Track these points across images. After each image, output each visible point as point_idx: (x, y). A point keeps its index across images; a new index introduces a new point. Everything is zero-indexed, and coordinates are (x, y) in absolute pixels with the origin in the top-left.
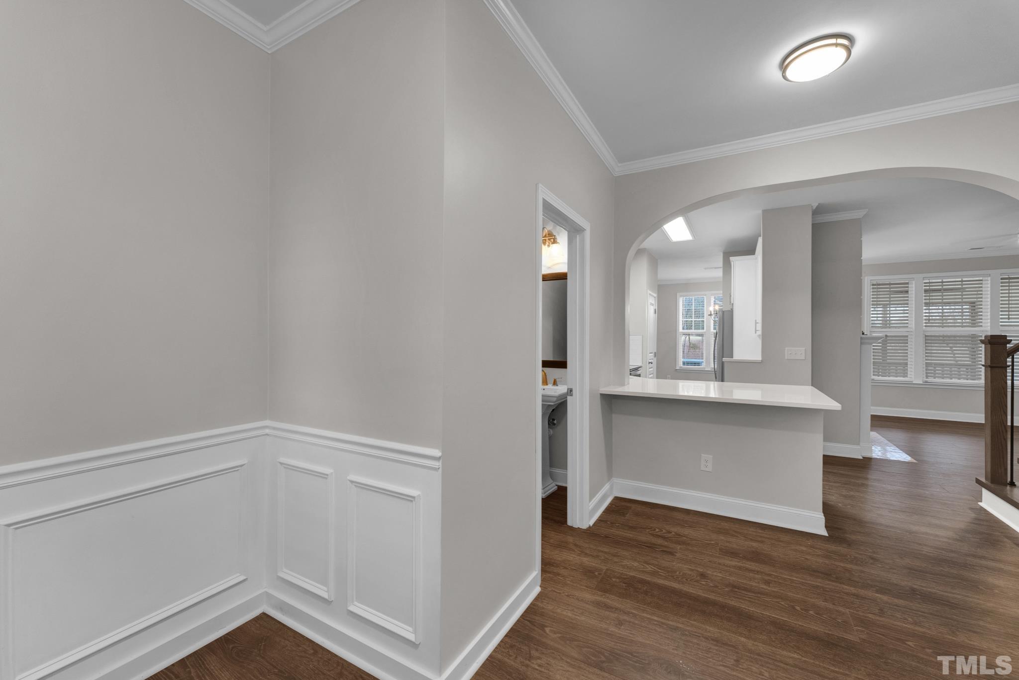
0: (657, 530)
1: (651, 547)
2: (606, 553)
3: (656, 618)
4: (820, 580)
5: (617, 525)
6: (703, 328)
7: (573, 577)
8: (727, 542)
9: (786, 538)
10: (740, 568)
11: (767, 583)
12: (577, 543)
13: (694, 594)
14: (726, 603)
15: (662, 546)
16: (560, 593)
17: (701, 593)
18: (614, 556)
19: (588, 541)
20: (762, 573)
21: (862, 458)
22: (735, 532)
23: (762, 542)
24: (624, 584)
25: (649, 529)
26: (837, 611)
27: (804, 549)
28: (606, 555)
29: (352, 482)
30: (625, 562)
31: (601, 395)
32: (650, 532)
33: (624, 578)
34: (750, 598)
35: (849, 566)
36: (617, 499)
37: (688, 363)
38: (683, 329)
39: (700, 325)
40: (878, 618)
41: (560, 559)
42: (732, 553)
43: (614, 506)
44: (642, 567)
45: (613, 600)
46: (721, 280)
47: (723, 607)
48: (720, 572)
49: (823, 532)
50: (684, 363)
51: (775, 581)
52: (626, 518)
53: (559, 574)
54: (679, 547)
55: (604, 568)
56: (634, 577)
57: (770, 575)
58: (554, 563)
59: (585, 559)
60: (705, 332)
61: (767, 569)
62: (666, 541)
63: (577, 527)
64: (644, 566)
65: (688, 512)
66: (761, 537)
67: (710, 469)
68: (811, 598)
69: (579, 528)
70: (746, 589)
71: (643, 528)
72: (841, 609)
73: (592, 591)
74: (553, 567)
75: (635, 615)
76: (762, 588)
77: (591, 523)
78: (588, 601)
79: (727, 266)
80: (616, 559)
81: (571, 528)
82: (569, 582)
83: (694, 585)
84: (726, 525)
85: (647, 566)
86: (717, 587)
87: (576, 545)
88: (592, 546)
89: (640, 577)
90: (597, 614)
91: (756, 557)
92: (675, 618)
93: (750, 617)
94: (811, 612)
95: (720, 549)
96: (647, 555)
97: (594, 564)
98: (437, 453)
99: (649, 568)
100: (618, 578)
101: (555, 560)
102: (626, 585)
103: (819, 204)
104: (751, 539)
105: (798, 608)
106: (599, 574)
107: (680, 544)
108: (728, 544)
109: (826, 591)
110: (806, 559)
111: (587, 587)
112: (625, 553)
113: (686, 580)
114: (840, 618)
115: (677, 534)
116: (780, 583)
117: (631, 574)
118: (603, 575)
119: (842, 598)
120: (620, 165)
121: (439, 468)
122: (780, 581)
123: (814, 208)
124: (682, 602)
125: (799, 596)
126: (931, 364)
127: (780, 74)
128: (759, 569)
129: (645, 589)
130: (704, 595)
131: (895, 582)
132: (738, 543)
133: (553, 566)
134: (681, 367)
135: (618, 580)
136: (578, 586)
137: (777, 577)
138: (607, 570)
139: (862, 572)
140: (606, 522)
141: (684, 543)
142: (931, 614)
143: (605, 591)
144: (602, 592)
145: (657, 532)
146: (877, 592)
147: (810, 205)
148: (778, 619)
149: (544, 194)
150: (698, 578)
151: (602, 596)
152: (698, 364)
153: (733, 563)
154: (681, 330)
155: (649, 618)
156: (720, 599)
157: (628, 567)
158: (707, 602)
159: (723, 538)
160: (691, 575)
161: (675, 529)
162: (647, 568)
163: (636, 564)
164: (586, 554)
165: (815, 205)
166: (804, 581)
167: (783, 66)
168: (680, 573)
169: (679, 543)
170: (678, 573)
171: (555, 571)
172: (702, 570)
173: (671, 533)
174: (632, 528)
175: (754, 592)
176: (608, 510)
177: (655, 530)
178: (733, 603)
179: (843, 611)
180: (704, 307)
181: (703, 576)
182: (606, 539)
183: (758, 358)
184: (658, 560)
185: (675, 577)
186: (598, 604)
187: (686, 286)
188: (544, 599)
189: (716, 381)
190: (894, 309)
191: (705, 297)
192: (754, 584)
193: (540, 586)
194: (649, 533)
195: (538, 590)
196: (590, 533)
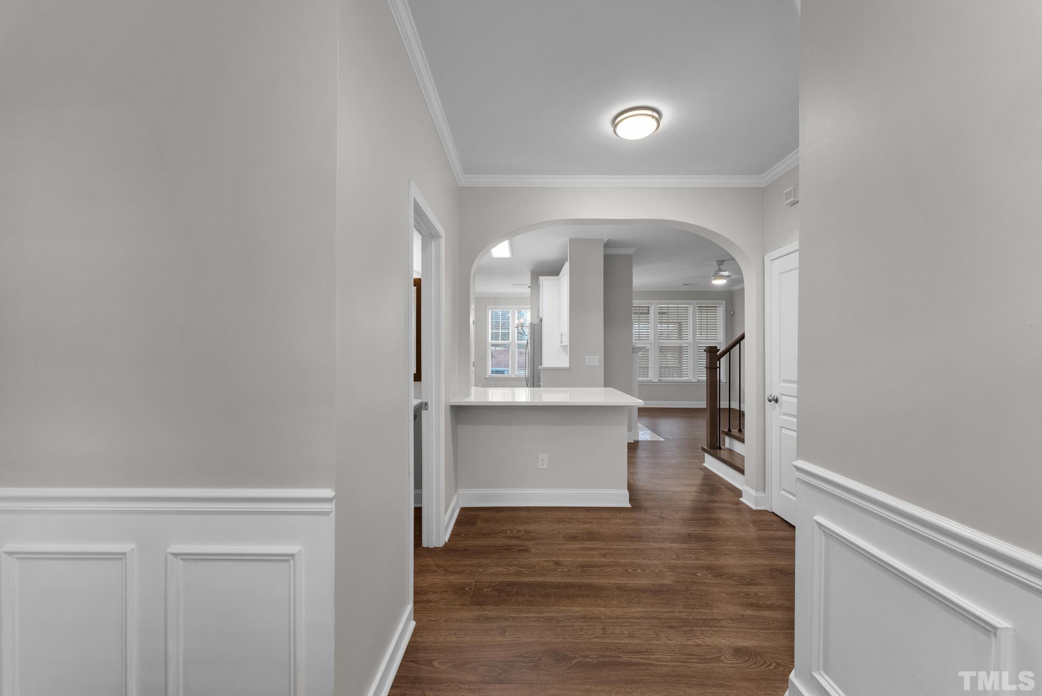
0: (509, 532)
1: (508, 548)
2: (469, 566)
3: (532, 615)
4: (636, 544)
5: (471, 535)
6: (508, 340)
7: (445, 599)
8: (567, 529)
9: (606, 515)
10: (582, 549)
11: (604, 556)
12: (439, 563)
13: (556, 582)
14: (582, 583)
15: (518, 546)
16: (437, 621)
17: (561, 580)
18: (479, 566)
19: (449, 559)
20: (599, 548)
21: (633, 442)
22: (570, 518)
23: (591, 523)
24: (496, 592)
25: (501, 532)
26: (654, 564)
27: (620, 521)
28: (470, 568)
29: (176, 555)
30: (491, 570)
31: (452, 406)
32: (503, 535)
33: (494, 586)
34: (597, 572)
35: (650, 527)
36: (464, 510)
37: (497, 372)
38: (492, 339)
39: (506, 336)
40: (677, 562)
41: (426, 585)
42: (573, 538)
43: (463, 517)
44: (506, 570)
45: (491, 611)
46: (530, 296)
47: (581, 586)
48: (570, 557)
49: (629, 506)
50: (492, 372)
51: (609, 553)
52: (477, 526)
53: (429, 601)
54: (531, 543)
55: (473, 581)
56: (502, 582)
57: (604, 549)
58: (420, 591)
59: (451, 577)
60: (510, 343)
61: (600, 544)
62: (519, 540)
63: (433, 547)
64: (507, 569)
65: (528, 509)
66: (589, 518)
67: (546, 467)
68: (635, 559)
69: (435, 547)
70: (592, 566)
71: (496, 533)
72: (655, 562)
73: (468, 608)
74: (421, 596)
75: (514, 618)
76: (603, 561)
77: (447, 539)
78: (467, 619)
79: (535, 284)
80: (481, 570)
81: (428, 549)
82: (442, 606)
83: (554, 574)
84: (561, 514)
85: (511, 568)
86: (570, 570)
87: (438, 566)
88: (454, 563)
89: (508, 580)
90: (480, 629)
91: (590, 536)
92: (548, 609)
93: (601, 588)
94: (639, 571)
95: (563, 537)
96: (508, 558)
97: (462, 580)
98: (329, 493)
99: (513, 570)
100: (488, 587)
101: (421, 587)
102: (498, 592)
103: (608, 240)
104: (583, 522)
105: (630, 570)
106: (469, 589)
107: (531, 540)
108: (568, 531)
109: (643, 551)
110: (623, 529)
111: (462, 605)
112: (488, 561)
113: (546, 571)
114: (657, 569)
115: (526, 532)
116: (613, 553)
117: (499, 580)
118: (473, 589)
119: (653, 553)
120: (464, 176)
121: (331, 512)
122: (613, 552)
123: (605, 242)
124: (548, 593)
125: (627, 560)
126: (662, 367)
127: (612, 129)
128: (596, 546)
129: (515, 590)
130: (564, 581)
131: (678, 532)
132: (576, 528)
133: (421, 594)
134: (490, 376)
135: (489, 590)
136: (453, 607)
137: (609, 549)
138: (476, 582)
139: (659, 529)
140: (459, 535)
141: (533, 539)
142: (703, 549)
143: (480, 604)
144: (477, 605)
145: (509, 534)
146: (671, 542)
147: (602, 239)
148: (620, 583)
149: (415, 193)
150: (555, 567)
151: (479, 609)
152: (503, 372)
153: (577, 546)
154: (490, 341)
155: (527, 617)
156: (576, 580)
157: (494, 574)
158: (568, 586)
159: (562, 526)
160: (548, 566)
161: (523, 528)
162: (511, 570)
163: (500, 569)
164: (451, 572)
165: (606, 240)
166: (626, 547)
167: (614, 123)
168: (539, 567)
169: (529, 539)
170: (537, 567)
171: (425, 599)
172: (555, 559)
173: (521, 531)
174: (486, 535)
175: (598, 567)
176: (458, 523)
177: (507, 532)
178: (586, 581)
179: (657, 563)
180: (509, 320)
181: (557, 564)
182: (465, 552)
183: (567, 365)
184: (518, 560)
185: (536, 571)
186: (478, 619)
187: (495, 300)
188: (422, 632)
189: (527, 387)
190: (642, 326)
191: (510, 310)
192: (596, 560)
193: (414, 620)
194: (503, 537)
195: (413, 624)
196: (448, 550)
